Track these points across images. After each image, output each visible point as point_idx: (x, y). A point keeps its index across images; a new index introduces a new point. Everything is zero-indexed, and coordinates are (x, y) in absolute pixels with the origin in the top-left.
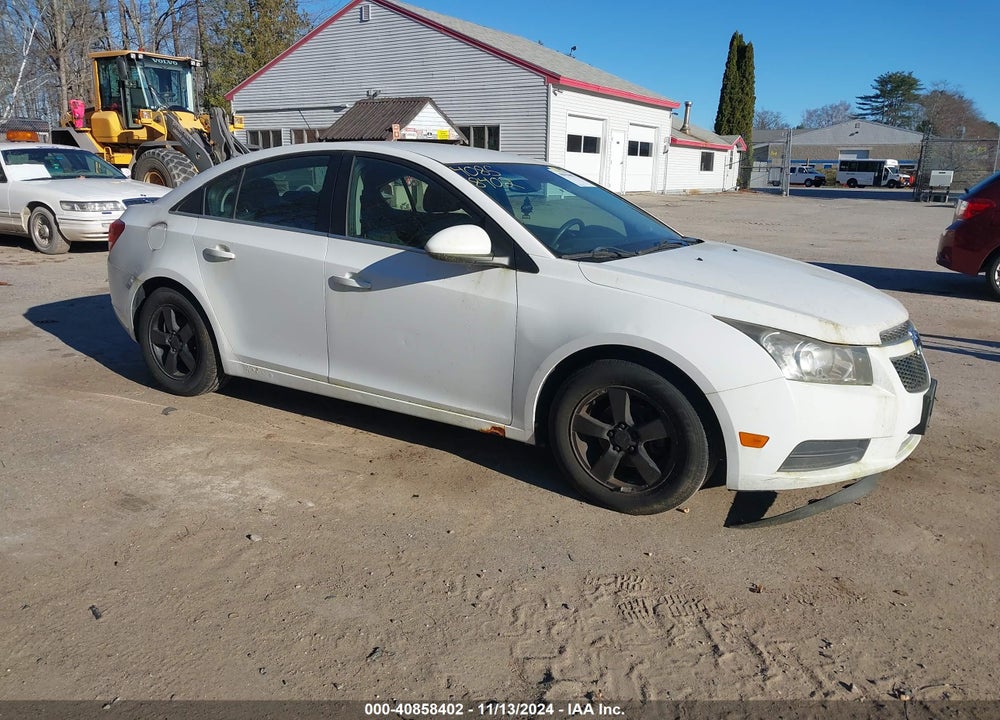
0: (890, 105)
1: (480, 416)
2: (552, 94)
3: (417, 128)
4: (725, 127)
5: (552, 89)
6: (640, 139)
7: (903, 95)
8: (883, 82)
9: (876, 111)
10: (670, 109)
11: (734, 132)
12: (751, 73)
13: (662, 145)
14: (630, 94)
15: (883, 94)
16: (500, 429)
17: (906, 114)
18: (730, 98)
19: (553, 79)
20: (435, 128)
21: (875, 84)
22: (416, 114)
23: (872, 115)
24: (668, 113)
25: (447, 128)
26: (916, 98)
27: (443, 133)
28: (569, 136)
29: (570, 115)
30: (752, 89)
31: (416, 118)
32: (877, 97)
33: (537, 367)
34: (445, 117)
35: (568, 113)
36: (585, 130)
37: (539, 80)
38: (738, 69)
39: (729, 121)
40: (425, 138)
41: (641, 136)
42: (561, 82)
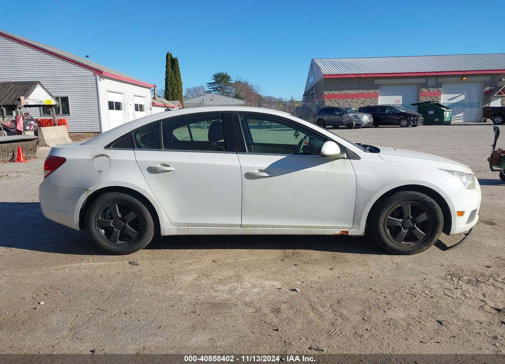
0: (220, 87)
1: (333, 228)
2: (99, 81)
3: (34, 98)
4: (170, 97)
5: (98, 78)
6: (139, 103)
7: (225, 83)
8: (216, 77)
9: (216, 89)
10: (150, 88)
11: (175, 99)
12: (179, 71)
13: (149, 106)
14: (133, 81)
15: (217, 82)
16: (346, 232)
17: (228, 91)
18: (171, 83)
19: (99, 72)
20: (43, 98)
21: (213, 77)
22: (33, 91)
23: (214, 91)
24: (149, 90)
25: (50, 98)
26: (230, 84)
27: (48, 101)
28: (109, 102)
29: (108, 91)
30: (180, 79)
31: (33, 93)
32: (214, 83)
33: (369, 200)
34: (48, 92)
35: (108, 90)
36: (115, 98)
37: (91, 73)
38: (172, 69)
39: (172, 94)
40: (39, 104)
41: (139, 101)
42: (104, 74)
